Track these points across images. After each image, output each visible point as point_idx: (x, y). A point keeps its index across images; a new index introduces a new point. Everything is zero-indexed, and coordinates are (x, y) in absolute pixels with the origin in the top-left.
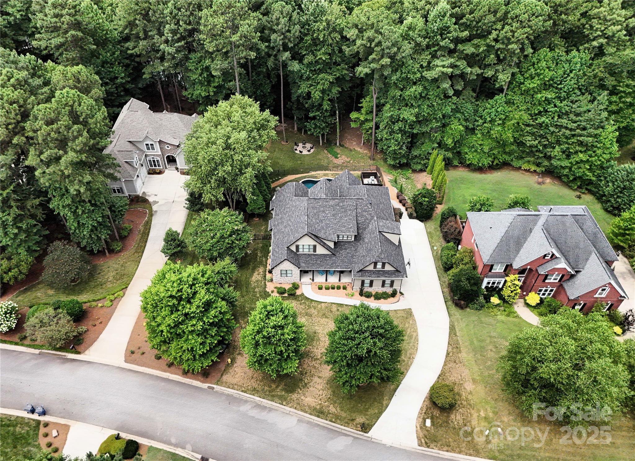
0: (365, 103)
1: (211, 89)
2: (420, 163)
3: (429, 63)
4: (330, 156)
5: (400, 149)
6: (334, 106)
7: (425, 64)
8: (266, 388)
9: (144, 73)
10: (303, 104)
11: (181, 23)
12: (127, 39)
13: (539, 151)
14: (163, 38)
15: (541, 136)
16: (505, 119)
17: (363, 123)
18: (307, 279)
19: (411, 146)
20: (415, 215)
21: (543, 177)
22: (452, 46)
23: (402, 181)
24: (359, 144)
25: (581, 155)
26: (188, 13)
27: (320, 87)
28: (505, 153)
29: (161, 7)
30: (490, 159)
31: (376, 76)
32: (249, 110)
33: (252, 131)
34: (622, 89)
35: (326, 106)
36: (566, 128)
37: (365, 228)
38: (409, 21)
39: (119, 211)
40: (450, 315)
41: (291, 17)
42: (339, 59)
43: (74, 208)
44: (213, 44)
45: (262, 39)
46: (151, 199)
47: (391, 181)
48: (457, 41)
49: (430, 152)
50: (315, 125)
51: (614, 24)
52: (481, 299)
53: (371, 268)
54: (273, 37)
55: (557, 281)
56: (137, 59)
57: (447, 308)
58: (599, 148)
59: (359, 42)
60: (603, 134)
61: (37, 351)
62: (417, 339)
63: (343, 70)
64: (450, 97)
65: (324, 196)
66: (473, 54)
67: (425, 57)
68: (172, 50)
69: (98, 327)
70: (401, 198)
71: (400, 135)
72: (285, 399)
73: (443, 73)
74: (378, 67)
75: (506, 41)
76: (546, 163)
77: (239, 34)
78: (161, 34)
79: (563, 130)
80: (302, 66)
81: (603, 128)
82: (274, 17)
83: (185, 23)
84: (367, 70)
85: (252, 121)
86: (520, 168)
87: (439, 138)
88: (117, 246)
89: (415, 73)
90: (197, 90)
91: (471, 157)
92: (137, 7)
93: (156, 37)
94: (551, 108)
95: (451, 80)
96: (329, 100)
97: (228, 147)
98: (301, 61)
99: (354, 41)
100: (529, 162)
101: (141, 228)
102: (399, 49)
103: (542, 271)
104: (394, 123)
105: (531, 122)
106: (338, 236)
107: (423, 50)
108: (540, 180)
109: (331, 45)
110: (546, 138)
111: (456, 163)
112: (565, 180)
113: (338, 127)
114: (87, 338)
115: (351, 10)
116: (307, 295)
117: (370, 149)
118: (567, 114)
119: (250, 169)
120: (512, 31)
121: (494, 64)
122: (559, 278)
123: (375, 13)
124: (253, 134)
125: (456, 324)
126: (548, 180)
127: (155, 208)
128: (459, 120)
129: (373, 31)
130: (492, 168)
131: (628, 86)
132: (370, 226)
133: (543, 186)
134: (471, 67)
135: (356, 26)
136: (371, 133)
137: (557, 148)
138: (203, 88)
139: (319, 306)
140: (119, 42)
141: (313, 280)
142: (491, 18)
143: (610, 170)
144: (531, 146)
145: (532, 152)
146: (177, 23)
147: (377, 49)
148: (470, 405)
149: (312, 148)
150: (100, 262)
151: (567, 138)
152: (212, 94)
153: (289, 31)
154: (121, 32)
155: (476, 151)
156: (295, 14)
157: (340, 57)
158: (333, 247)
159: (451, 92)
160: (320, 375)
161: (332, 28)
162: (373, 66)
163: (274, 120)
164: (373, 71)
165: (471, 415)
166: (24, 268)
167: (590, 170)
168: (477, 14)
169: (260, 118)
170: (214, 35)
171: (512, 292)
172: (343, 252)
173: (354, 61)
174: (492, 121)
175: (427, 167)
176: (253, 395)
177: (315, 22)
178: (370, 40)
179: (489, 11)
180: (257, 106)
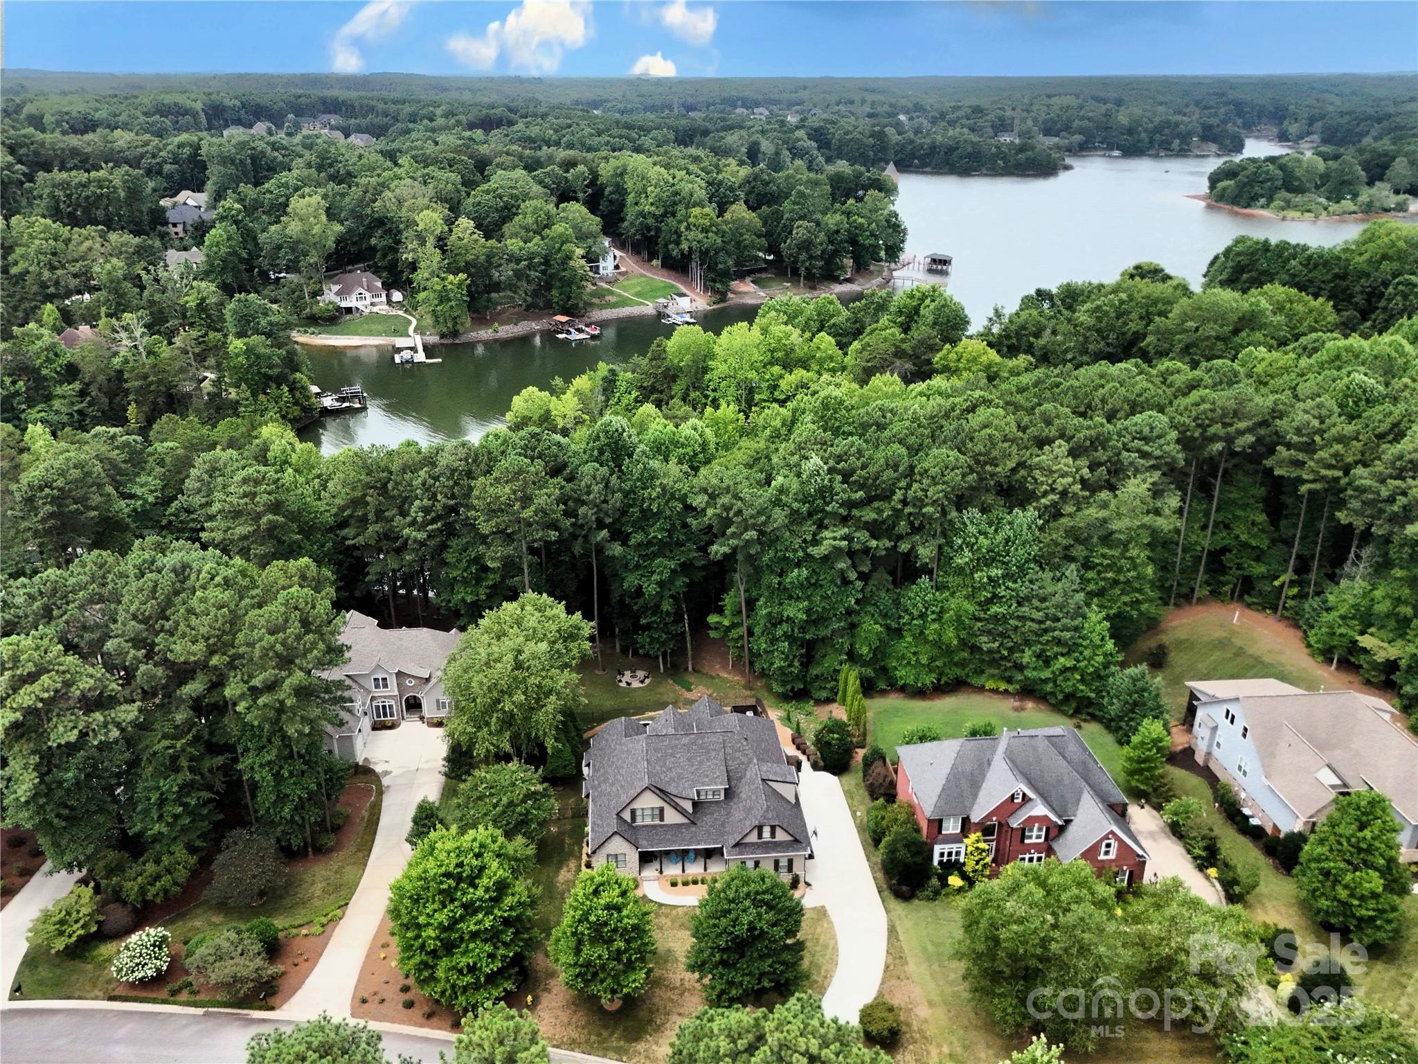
0: (728, 601)
1: (482, 591)
2: (825, 688)
3: (815, 535)
4: (678, 688)
5: (790, 666)
6: (680, 608)
7: (809, 538)
8: (593, 1038)
9: (368, 573)
10: (629, 606)
11: (439, 497)
12: (343, 524)
13: (1003, 658)
14: (409, 519)
15: (1002, 635)
16: (940, 612)
17: (728, 629)
18: (650, 872)
19: (808, 660)
20: (821, 763)
21: (1021, 700)
22: (843, 511)
23: (799, 716)
24: (725, 667)
25: (1062, 660)
26: (451, 483)
27: (655, 577)
28: (956, 664)
29: (408, 476)
30: (934, 675)
31: (740, 557)
32: (549, 613)
33: (554, 642)
34: (1097, 561)
35: (667, 606)
36: (1033, 620)
37: (741, 778)
38: (779, 481)
39: (339, 778)
40: (887, 911)
41: (608, 483)
42: (682, 537)
43: (276, 768)
44: (493, 523)
45: (567, 514)
46: (378, 769)
47: (781, 719)
48: (851, 504)
49: (838, 668)
50: (651, 637)
51: (1062, 476)
52: (935, 881)
53: (753, 838)
54: (582, 510)
55: (1042, 840)
56: (357, 553)
57: (883, 901)
58: (1086, 648)
59: (710, 512)
60: (1086, 625)
61: (200, 1011)
62: (835, 949)
63: (690, 552)
64: (851, 582)
65: (672, 731)
66: (875, 521)
67: (809, 528)
68: (421, 536)
69: (304, 966)
70: (798, 741)
71: (787, 644)
72: (626, 1052)
73: (834, 547)
74: (741, 544)
75: (918, 504)
76: (1019, 677)
77: (533, 508)
78: (404, 514)
79: (1029, 623)
80: (627, 550)
81: (1085, 617)
82: (583, 483)
83: (446, 496)
84: (726, 549)
85: (554, 628)
86: (983, 687)
87: (847, 646)
88: (329, 840)
89: (795, 551)
90: (459, 593)
91: (904, 674)
92: (369, 479)
93: (398, 518)
94: (1001, 591)
95: (851, 558)
96: (671, 596)
97: (518, 666)
98: (624, 543)
99: (704, 510)
100: (993, 676)
101: (365, 814)
102: (769, 517)
103: (1015, 823)
104: (774, 625)
105: (982, 615)
106: (698, 792)
107: (804, 518)
108: (1017, 704)
109: (670, 518)
110: (1009, 637)
111: (882, 685)
112: (1053, 701)
113: (688, 638)
114: (285, 984)
115: (696, 469)
116: (651, 897)
117: (742, 673)
118: (1028, 599)
119: (553, 698)
120: (922, 490)
121: (908, 534)
122: (1043, 834)
123: (730, 473)
124: (557, 646)
125: (897, 924)
126: (1030, 705)
127: (385, 781)
128: (873, 616)
129: (729, 496)
130: (940, 690)
131: (1104, 556)
132: (748, 774)
133: (1023, 714)
134: (877, 539)
135: (704, 490)
136: (742, 646)
137: (1028, 653)
138: (469, 590)
139: (674, 912)
140: (331, 529)
141: (661, 872)
142: (889, 473)
143: (1111, 680)
144: (990, 652)
145: (994, 660)
146: (433, 497)
147: (739, 519)
148: (926, 1038)
149: (646, 677)
150: (300, 868)
151: (1037, 635)
152: (484, 597)
153: (605, 501)
154: (335, 515)
155: (909, 663)
156: (614, 480)
157: (685, 534)
158: (690, 810)
159: (853, 575)
160: (682, 1011)
161: (668, 495)
162: (734, 542)
163: (588, 628)
164: (735, 550)
165: (928, 1053)
166: (182, 874)
167: (1082, 681)
168: (873, 469)
169: (567, 625)
170: (494, 511)
171: (978, 862)
172: (708, 819)
173: (706, 538)
174: (922, 616)
175: (836, 694)
176: (572, 1050)
177: (643, 489)
178: (727, 508)
179: (887, 465)
180: (562, 607)
